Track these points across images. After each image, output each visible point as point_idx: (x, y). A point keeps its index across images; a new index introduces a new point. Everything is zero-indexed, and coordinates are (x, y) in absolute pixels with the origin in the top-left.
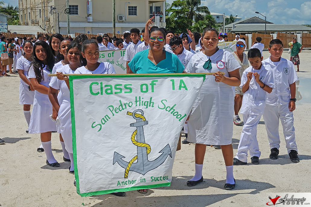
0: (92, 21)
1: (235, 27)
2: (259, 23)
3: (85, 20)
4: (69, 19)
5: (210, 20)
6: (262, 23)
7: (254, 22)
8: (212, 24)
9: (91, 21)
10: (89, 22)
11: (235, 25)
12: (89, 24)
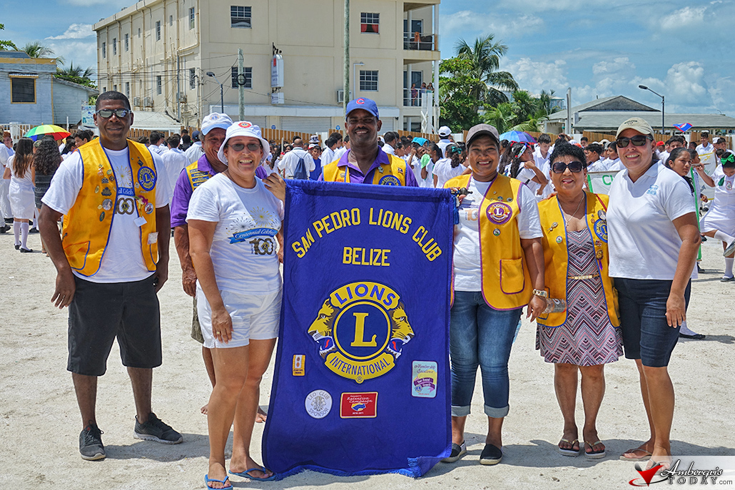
0: (283, 103)
1: (580, 118)
2: (628, 110)
3: (266, 99)
4: (242, 99)
5: (523, 102)
6: (635, 110)
7: (617, 108)
8: (528, 112)
9: (281, 101)
10: (275, 105)
11: (580, 114)
12: (275, 108)
